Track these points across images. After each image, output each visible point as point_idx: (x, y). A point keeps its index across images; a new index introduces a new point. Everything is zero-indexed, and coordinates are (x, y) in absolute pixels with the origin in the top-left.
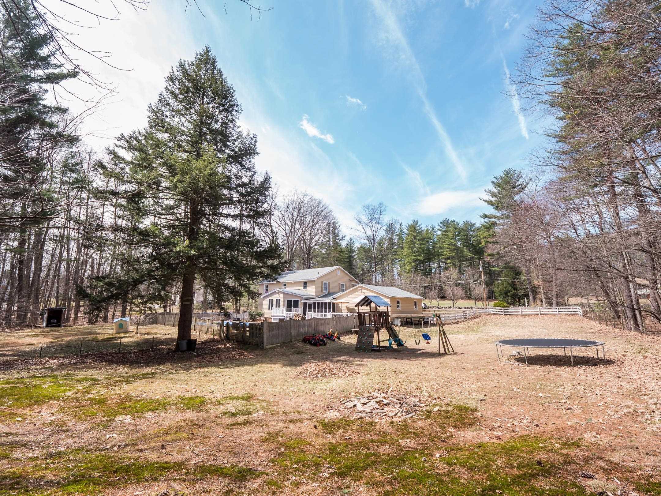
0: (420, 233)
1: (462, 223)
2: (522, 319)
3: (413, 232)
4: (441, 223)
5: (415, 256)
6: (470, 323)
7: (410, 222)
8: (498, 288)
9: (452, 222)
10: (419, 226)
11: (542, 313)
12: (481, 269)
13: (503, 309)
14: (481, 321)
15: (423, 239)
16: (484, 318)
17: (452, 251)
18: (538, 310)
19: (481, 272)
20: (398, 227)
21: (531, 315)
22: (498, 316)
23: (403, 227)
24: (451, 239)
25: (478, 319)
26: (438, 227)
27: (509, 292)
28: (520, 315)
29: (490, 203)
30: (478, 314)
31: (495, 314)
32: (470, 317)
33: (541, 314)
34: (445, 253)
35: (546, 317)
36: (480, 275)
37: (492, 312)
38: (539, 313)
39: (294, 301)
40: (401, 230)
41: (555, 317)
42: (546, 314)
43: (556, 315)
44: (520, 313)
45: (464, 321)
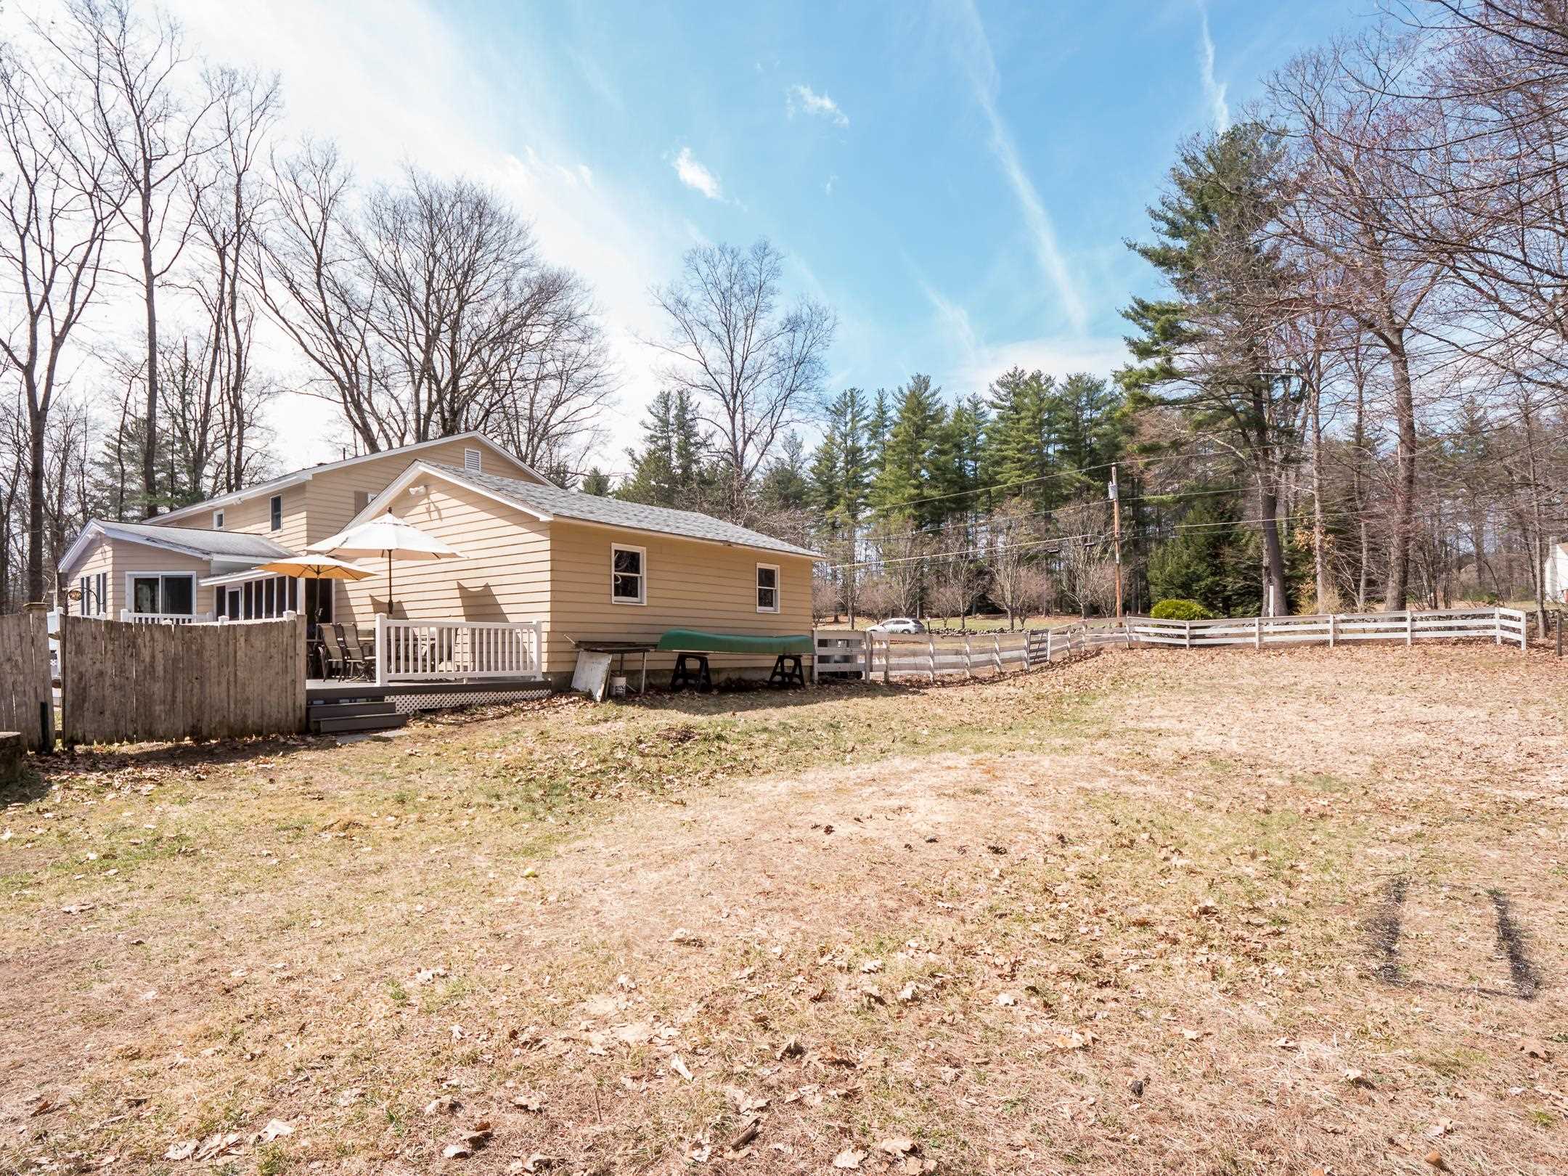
0: (936, 419)
1: (1064, 380)
2: (1263, 660)
3: (914, 413)
4: (1002, 384)
5: (916, 487)
6: (1052, 682)
7: (907, 383)
8: (1162, 568)
9: (1036, 377)
10: (934, 394)
11: (1342, 637)
12: (1112, 495)
13: (1187, 624)
14: (1101, 671)
15: (945, 438)
16: (1113, 658)
17: (1025, 468)
18: (1330, 626)
19: (1111, 506)
20: (873, 404)
21: (1297, 645)
22: (1166, 653)
23: (889, 401)
24: (1029, 431)
25: (1091, 663)
26: (990, 397)
27: (1199, 578)
28: (1252, 646)
29: (1162, 259)
30: (1089, 646)
31: (1154, 645)
32: (1058, 658)
33: (1337, 643)
34: (1006, 476)
35: (1361, 653)
36: (1109, 522)
37: (1143, 639)
38: (1329, 637)
39: (168, 580)
40: (882, 411)
41: (1399, 651)
42: (1357, 643)
43: (1402, 642)
44: (1255, 640)
45: (1027, 672)
